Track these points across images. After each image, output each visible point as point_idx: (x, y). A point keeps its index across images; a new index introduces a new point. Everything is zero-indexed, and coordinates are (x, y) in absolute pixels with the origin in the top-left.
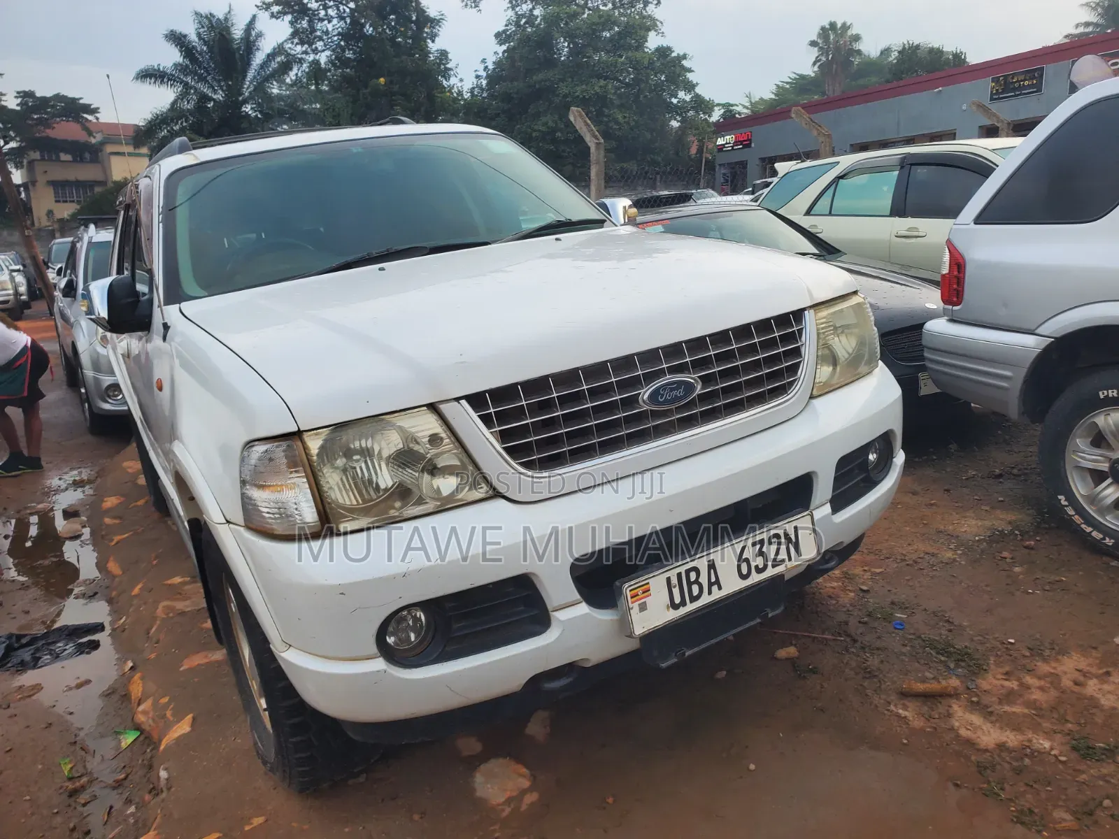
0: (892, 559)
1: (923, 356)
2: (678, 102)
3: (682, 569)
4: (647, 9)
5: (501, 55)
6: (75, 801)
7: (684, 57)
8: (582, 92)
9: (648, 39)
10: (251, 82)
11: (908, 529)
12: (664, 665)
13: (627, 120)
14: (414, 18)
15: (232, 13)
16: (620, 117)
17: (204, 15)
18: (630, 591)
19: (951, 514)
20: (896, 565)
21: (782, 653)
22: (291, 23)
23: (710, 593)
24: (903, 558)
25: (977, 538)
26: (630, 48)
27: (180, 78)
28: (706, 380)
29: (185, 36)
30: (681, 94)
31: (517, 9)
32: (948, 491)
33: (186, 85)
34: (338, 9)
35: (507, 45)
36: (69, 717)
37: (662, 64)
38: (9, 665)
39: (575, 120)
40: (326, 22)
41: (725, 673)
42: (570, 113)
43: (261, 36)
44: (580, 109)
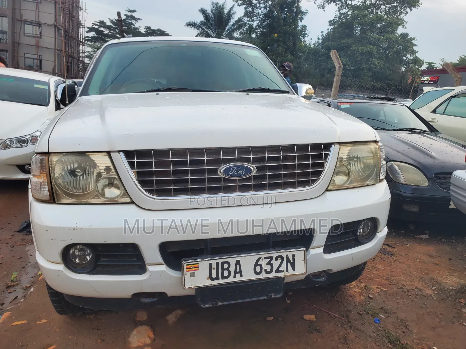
0: (396, 286)
1: (450, 188)
2: (406, 59)
3: (220, 261)
4: (401, 16)
5: (330, 30)
6: (7, 290)
7: (414, 39)
8: (362, 50)
9: (398, 29)
10: (228, 30)
11: (416, 273)
12: (204, 306)
13: (379, 64)
14: (295, 11)
15: (226, 3)
16: (377, 63)
17: (215, 3)
18: (187, 265)
19: (445, 272)
20: (396, 290)
21: (307, 317)
22: (245, 8)
23: (235, 277)
24: (403, 287)
25: (451, 288)
26: (388, 32)
27: (201, 27)
28: (259, 169)
29: (206, 11)
30: (409, 56)
31: (341, 11)
32: (451, 259)
33: (203, 29)
34: (265, 4)
35: (333, 26)
36: (30, 256)
37: (402, 41)
38: (25, 231)
39: (332, 56)
40: (259, 9)
41: (272, 318)
42: (331, 52)
43: (235, 13)
44: (336, 51)
